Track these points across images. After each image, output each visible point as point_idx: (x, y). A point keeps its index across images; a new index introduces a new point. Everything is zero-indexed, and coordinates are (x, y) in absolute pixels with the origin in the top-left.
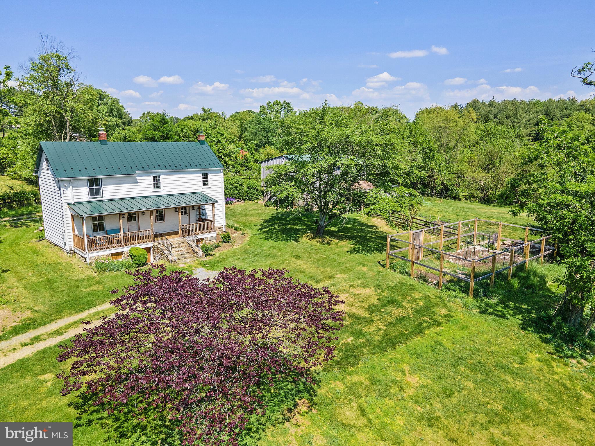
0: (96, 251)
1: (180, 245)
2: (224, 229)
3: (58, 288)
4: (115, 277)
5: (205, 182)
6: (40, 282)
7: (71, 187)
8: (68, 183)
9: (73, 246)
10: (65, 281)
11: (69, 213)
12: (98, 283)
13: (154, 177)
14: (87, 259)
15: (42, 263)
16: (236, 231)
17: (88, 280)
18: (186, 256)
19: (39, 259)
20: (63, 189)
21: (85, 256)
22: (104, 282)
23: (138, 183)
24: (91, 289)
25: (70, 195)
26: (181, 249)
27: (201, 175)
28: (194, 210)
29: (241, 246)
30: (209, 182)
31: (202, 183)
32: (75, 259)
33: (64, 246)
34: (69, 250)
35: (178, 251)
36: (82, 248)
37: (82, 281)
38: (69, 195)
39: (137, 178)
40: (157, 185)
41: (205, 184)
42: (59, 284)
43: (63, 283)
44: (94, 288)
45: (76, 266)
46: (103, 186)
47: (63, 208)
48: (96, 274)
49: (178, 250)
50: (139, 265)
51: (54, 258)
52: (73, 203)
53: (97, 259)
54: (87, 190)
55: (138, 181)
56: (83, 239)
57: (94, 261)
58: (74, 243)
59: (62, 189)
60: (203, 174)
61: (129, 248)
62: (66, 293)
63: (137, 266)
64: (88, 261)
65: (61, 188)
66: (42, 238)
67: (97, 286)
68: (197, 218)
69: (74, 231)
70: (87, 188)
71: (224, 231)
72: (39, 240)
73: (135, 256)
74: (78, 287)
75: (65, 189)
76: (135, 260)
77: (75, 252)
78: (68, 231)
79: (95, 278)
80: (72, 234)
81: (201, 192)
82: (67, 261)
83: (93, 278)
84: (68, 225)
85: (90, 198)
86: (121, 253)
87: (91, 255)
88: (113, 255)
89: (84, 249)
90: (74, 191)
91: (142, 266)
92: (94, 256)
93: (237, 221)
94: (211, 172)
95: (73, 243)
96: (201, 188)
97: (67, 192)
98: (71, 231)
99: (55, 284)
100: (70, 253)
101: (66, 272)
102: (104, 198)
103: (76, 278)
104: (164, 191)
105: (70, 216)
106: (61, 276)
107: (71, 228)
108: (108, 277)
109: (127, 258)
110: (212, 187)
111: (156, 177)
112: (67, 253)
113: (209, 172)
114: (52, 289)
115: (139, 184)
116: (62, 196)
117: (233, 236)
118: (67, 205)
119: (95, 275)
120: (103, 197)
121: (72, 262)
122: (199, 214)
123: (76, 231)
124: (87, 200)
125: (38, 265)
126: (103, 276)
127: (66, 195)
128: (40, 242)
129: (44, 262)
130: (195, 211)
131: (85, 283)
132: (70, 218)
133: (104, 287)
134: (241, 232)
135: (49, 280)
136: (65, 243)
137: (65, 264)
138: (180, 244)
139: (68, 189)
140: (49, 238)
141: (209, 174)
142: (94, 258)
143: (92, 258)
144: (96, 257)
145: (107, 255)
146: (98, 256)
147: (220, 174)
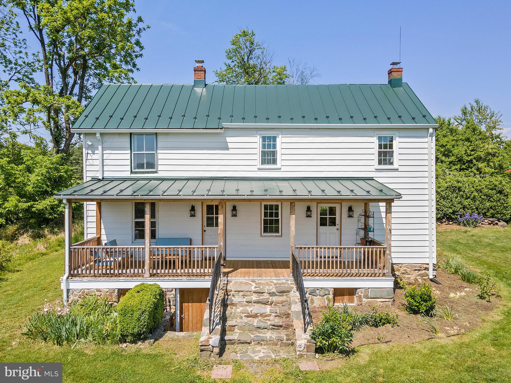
1: (271, 299)
2: (431, 274)
5: (386, 157)
7: (100, 147)
8: (93, 140)
13: (264, 139)
14: (65, 294)
16: (465, 284)
20: (87, 151)
23: (228, 149)
25: (97, 162)
26: (268, 309)
27: (375, 140)
28: (353, 217)
29: (466, 339)
30: (396, 158)
31: (376, 157)
35: (255, 316)
38: (95, 162)
39: (229, 139)
40: (268, 157)
41: (385, 160)
46: (159, 152)
49: (254, 312)
52: (101, 178)
53: (86, 296)
54: (129, 156)
55: (230, 145)
57: (80, 300)
59: (85, 151)
60: (380, 138)
64: (65, 298)
69: (98, 232)
70: (130, 151)
71: (431, 277)
75: (90, 152)
78: (89, 231)
81: (371, 179)
84: (90, 219)
85: (133, 173)
87: (73, 286)
90: (104, 156)
92: (80, 287)
93: (478, 259)
94: (403, 133)
96: (372, 169)
97: (94, 157)
98: (95, 231)
102: (160, 174)
104: (283, 169)
110: (401, 169)
111: (269, 138)
113: (397, 133)
115: (231, 151)
117: (452, 295)
120: (156, 172)
122: (366, 229)
124: (127, 174)
127: (91, 162)
130: (358, 219)
134: (477, 289)
138: (272, 294)
139: (96, 152)
141: (397, 139)
142: (80, 293)
143: (75, 293)
144: (84, 292)
145: (107, 290)
146: (89, 289)
147: (426, 140)
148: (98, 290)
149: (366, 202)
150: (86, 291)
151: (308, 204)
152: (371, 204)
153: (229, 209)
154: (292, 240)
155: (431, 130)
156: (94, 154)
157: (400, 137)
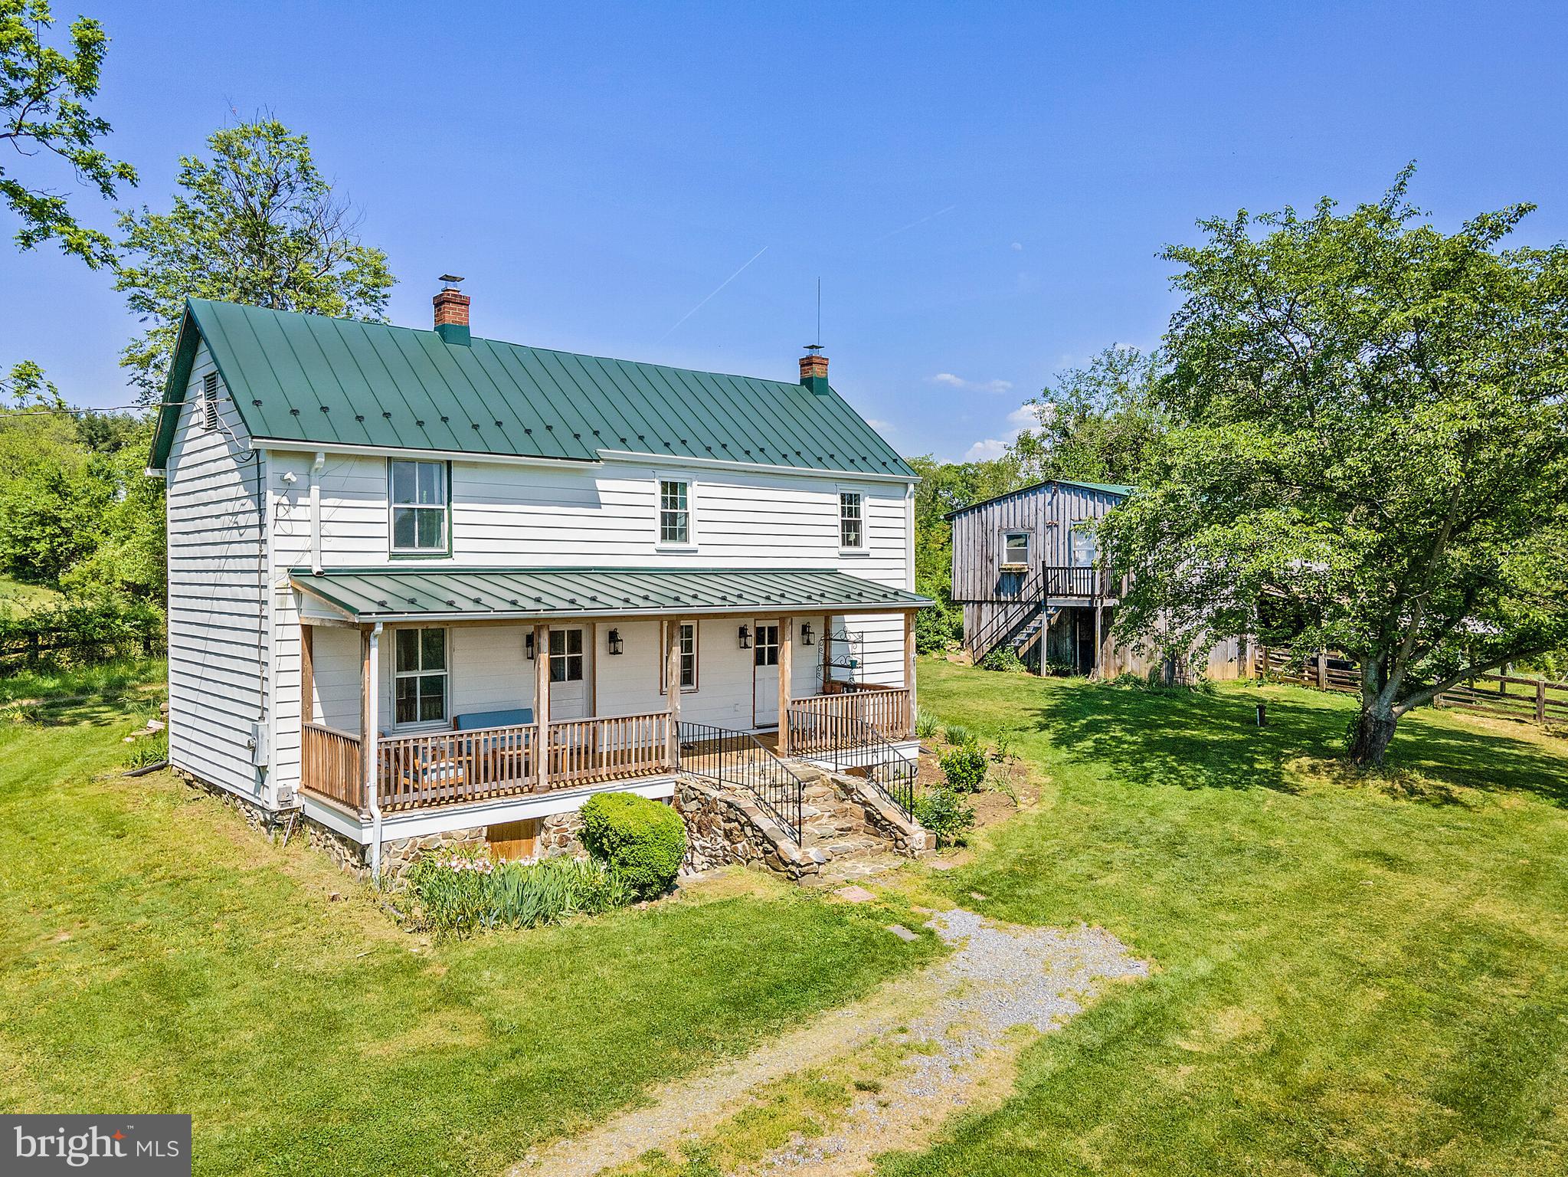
0: (417, 812)
3: (209, 1037)
4: (535, 960)
5: (851, 528)
6: (105, 991)
7: (315, 490)
8: (303, 470)
9: (296, 785)
10: (254, 982)
11: (293, 617)
12: (452, 996)
13: (664, 485)
14: (374, 855)
15: (134, 875)
17: (386, 976)
18: (842, 843)
19: (122, 854)
20: (276, 498)
21: (366, 836)
22: (481, 991)
23: (598, 505)
24: (415, 1039)
25: (306, 528)
27: (836, 499)
28: (808, 643)
30: (866, 532)
32: (305, 855)
33: (250, 787)
34: (274, 806)
36: (350, 792)
37: (351, 981)
38: (299, 528)
39: (601, 484)
40: (673, 527)
41: (850, 536)
42: (218, 1003)
43: (241, 996)
44: (430, 1032)
45: (311, 892)
46: (454, 506)
47: (269, 594)
48: (424, 938)
50: (642, 887)
51: (201, 848)
52: (316, 569)
53: (421, 851)
54: (383, 516)
55: (603, 498)
56: (356, 744)
57: (406, 865)
58: (306, 774)
59: (271, 498)
60: (843, 496)
61: (582, 801)
62: (262, 1075)
63: (634, 893)
64: (375, 864)
65: (270, 493)
66: (151, 763)
67: (449, 1015)
68: (821, 683)
69: (307, 713)
70: (385, 504)
72: (138, 769)
73: (628, 840)
74: (332, 1025)
75: (285, 500)
76: (623, 863)
77: (303, 820)
78: (282, 710)
79: (425, 963)
80: (296, 724)
81: (832, 572)
82: (265, 863)
83: (412, 967)
84: (285, 679)
85: (393, 556)
86: (529, 829)
87: (392, 833)
88: (498, 834)
89: (354, 802)
90: (325, 514)
91: (657, 897)
92: (406, 836)
94: (875, 489)
95: (296, 771)
96: (835, 553)
97: (295, 513)
98: (297, 709)
99: (194, 1006)
100: (280, 826)
101: (261, 927)
102: (458, 561)
103: (318, 964)
104: (702, 551)
105: (297, 633)
106: (232, 951)
107: (297, 694)
108: (496, 960)
109: (560, 850)
110: (873, 553)
111: (674, 486)
112: (265, 824)
113: (866, 488)
114: (169, 1036)
115: (605, 510)
116: (269, 532)
118: (285, 580)
119: (420, 944)
120: (449, 555)
121: (289, 871)
122: (827, 663)
123: (318, 710)
124: (382, 561)
125: (115, 887)
126: (469, 953)
127: (286, 527)
128: (144, 780)
129: (147, 870)
130: (816, 646)
131: (374, 997)
132: (297, 647)
133: (492, 1029)
135: (160, 981)
136: (262, 771)
137: (251, 881)
139: (301, 501)
140: (183, 757)
141: (867, 498)
142: (406, 849)
143: (394, 848)
144: (414, 845)
145: (466, 832)
146: (426, 836)
147: (901, 503)
148: (447, 836)
149: (827, 615)
150: (419, 840)
151: (742, 622)
152: (835, 618)
153: (601, 639)
154: (787, 689)
155: (911, 487)
156: (295, 506)
157: (871, 496)
